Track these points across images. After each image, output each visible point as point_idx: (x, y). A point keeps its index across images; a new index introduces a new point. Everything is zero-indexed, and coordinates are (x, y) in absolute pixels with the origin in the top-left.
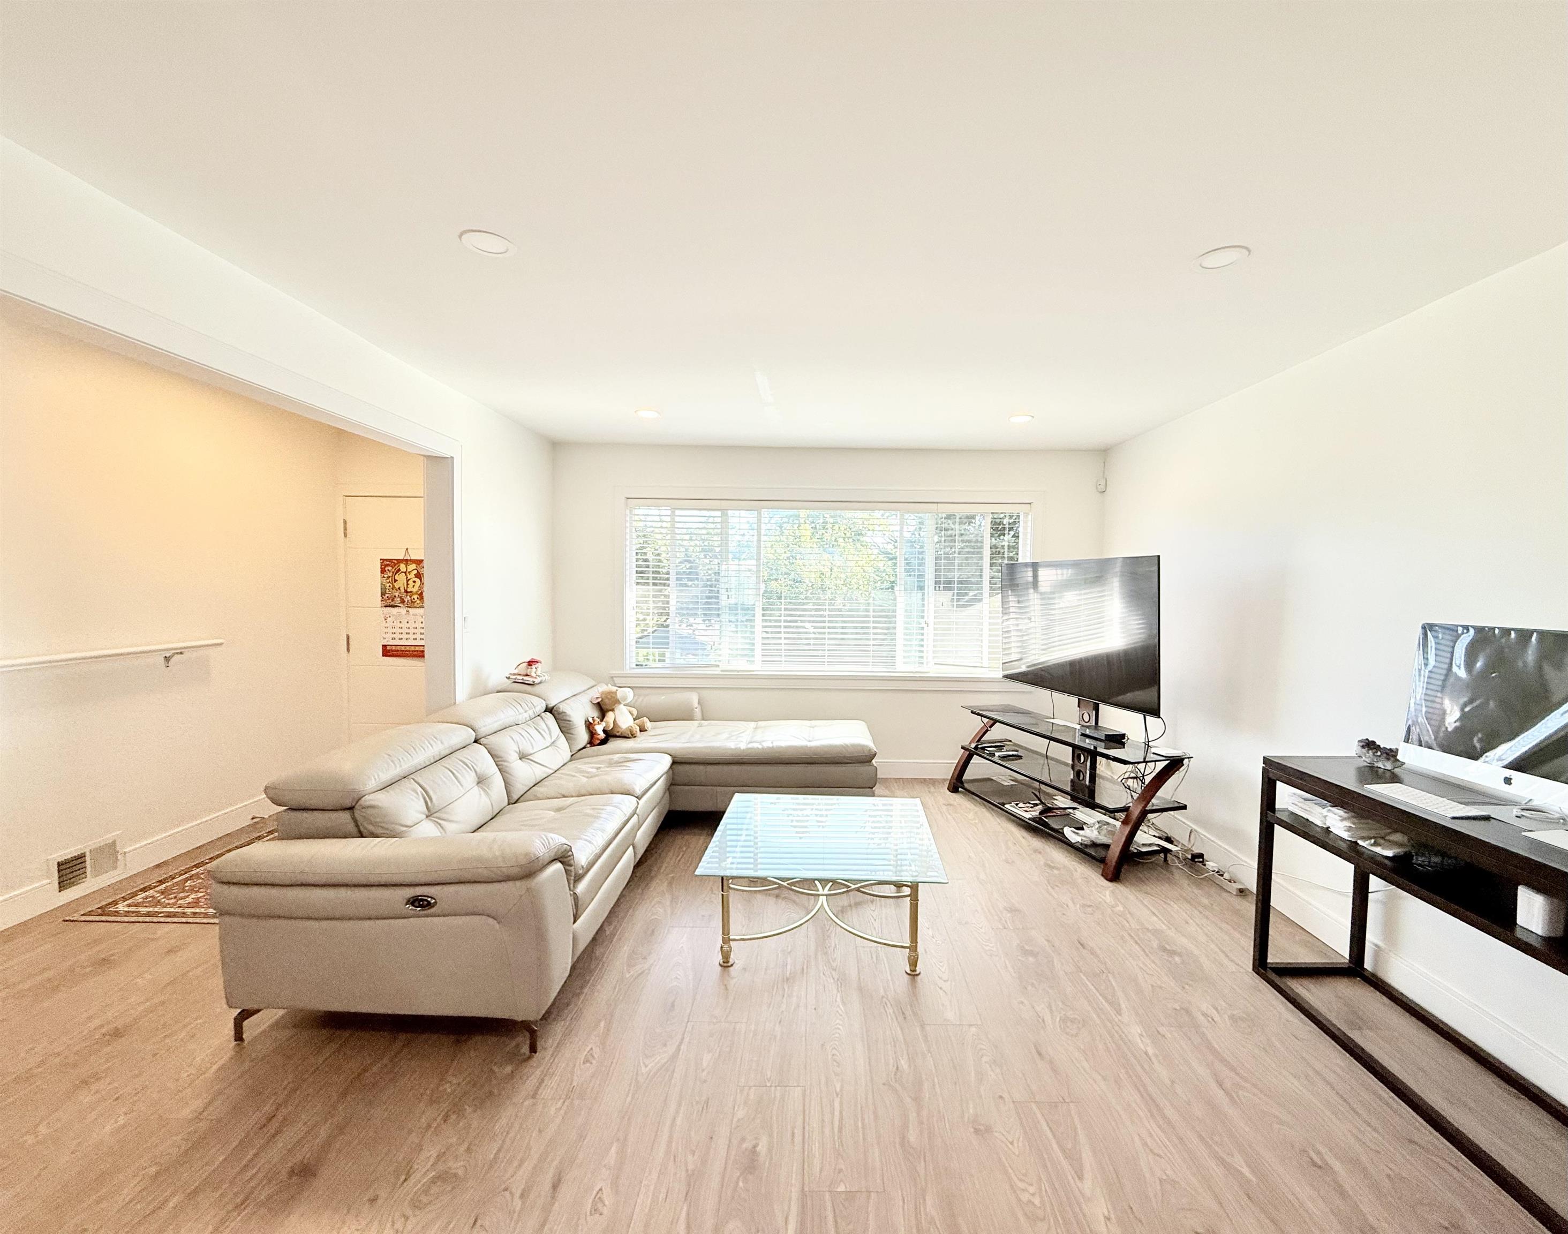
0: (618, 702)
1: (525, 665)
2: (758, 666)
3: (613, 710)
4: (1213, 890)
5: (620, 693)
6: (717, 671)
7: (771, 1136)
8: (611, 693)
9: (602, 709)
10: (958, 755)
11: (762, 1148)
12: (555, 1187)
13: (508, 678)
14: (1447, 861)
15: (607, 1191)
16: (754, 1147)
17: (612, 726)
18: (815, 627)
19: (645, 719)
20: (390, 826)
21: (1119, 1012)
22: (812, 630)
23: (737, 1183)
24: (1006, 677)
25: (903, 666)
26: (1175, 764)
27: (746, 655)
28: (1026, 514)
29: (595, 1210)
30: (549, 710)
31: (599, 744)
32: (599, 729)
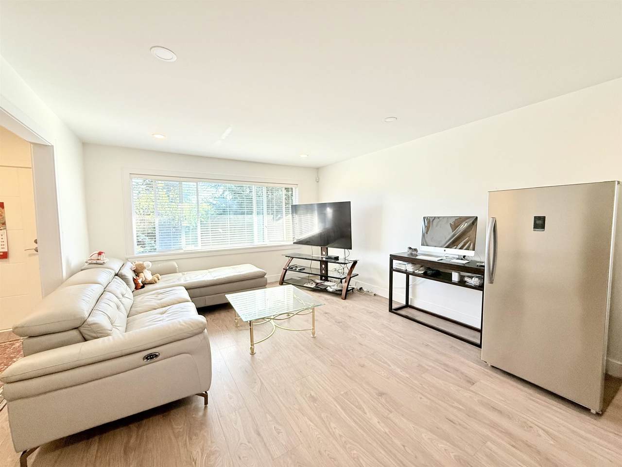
0: (144, 268)
1: (97, 254)
2: (199, 248)
3: (142, 272)
4: (369, 296)
5: (145, 264)
6: (181, 251)
7: (313, 390)
8: (140, 264)
9: (137, 272)
10: (282, 272)
11: (313, 394)
12: (259, 434)
13: (87, 262)
14: (434, 272)
15: (277, 426)
16: (311, 395)
17: (144, 279)
18: (223, 230)
19: (159, 275)
20: (104, 331)
21: (370, 329)
22: (222, 232)
23: (315, 406)
24: (294, 243)
25: (257, 243)
26: (355, 263)
27: (194, 244)
28: (296, 188)
29: (279, 433)
30: (117, 275)
31: (141, 288)
32: (140, 281)
